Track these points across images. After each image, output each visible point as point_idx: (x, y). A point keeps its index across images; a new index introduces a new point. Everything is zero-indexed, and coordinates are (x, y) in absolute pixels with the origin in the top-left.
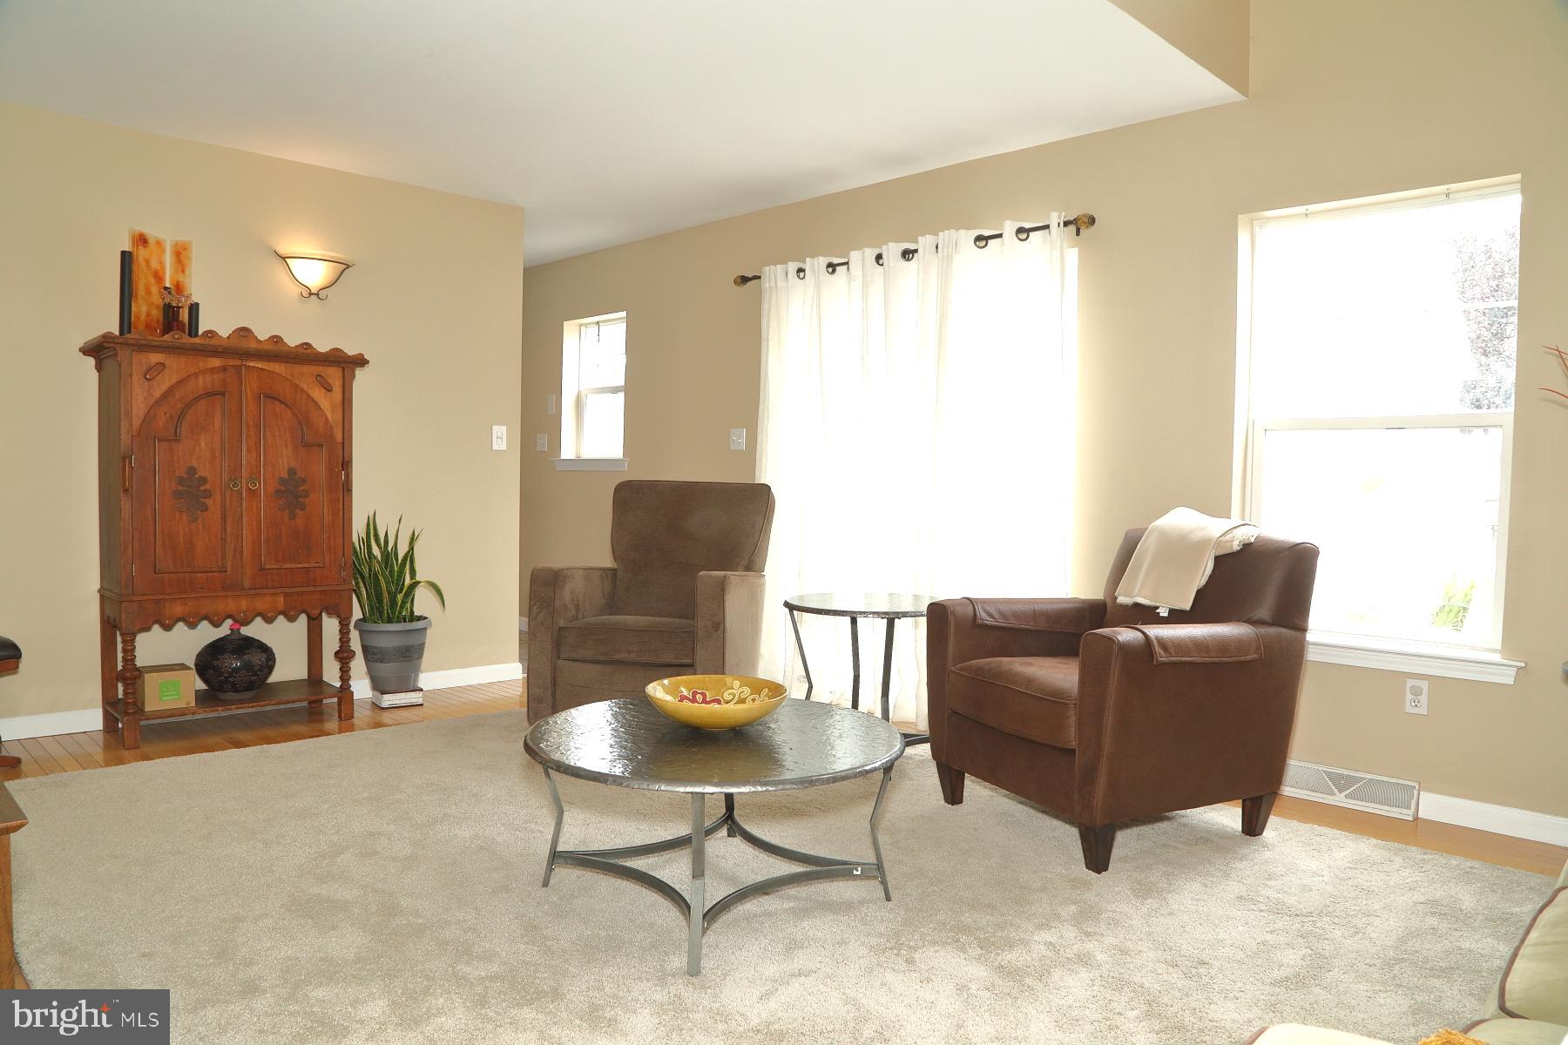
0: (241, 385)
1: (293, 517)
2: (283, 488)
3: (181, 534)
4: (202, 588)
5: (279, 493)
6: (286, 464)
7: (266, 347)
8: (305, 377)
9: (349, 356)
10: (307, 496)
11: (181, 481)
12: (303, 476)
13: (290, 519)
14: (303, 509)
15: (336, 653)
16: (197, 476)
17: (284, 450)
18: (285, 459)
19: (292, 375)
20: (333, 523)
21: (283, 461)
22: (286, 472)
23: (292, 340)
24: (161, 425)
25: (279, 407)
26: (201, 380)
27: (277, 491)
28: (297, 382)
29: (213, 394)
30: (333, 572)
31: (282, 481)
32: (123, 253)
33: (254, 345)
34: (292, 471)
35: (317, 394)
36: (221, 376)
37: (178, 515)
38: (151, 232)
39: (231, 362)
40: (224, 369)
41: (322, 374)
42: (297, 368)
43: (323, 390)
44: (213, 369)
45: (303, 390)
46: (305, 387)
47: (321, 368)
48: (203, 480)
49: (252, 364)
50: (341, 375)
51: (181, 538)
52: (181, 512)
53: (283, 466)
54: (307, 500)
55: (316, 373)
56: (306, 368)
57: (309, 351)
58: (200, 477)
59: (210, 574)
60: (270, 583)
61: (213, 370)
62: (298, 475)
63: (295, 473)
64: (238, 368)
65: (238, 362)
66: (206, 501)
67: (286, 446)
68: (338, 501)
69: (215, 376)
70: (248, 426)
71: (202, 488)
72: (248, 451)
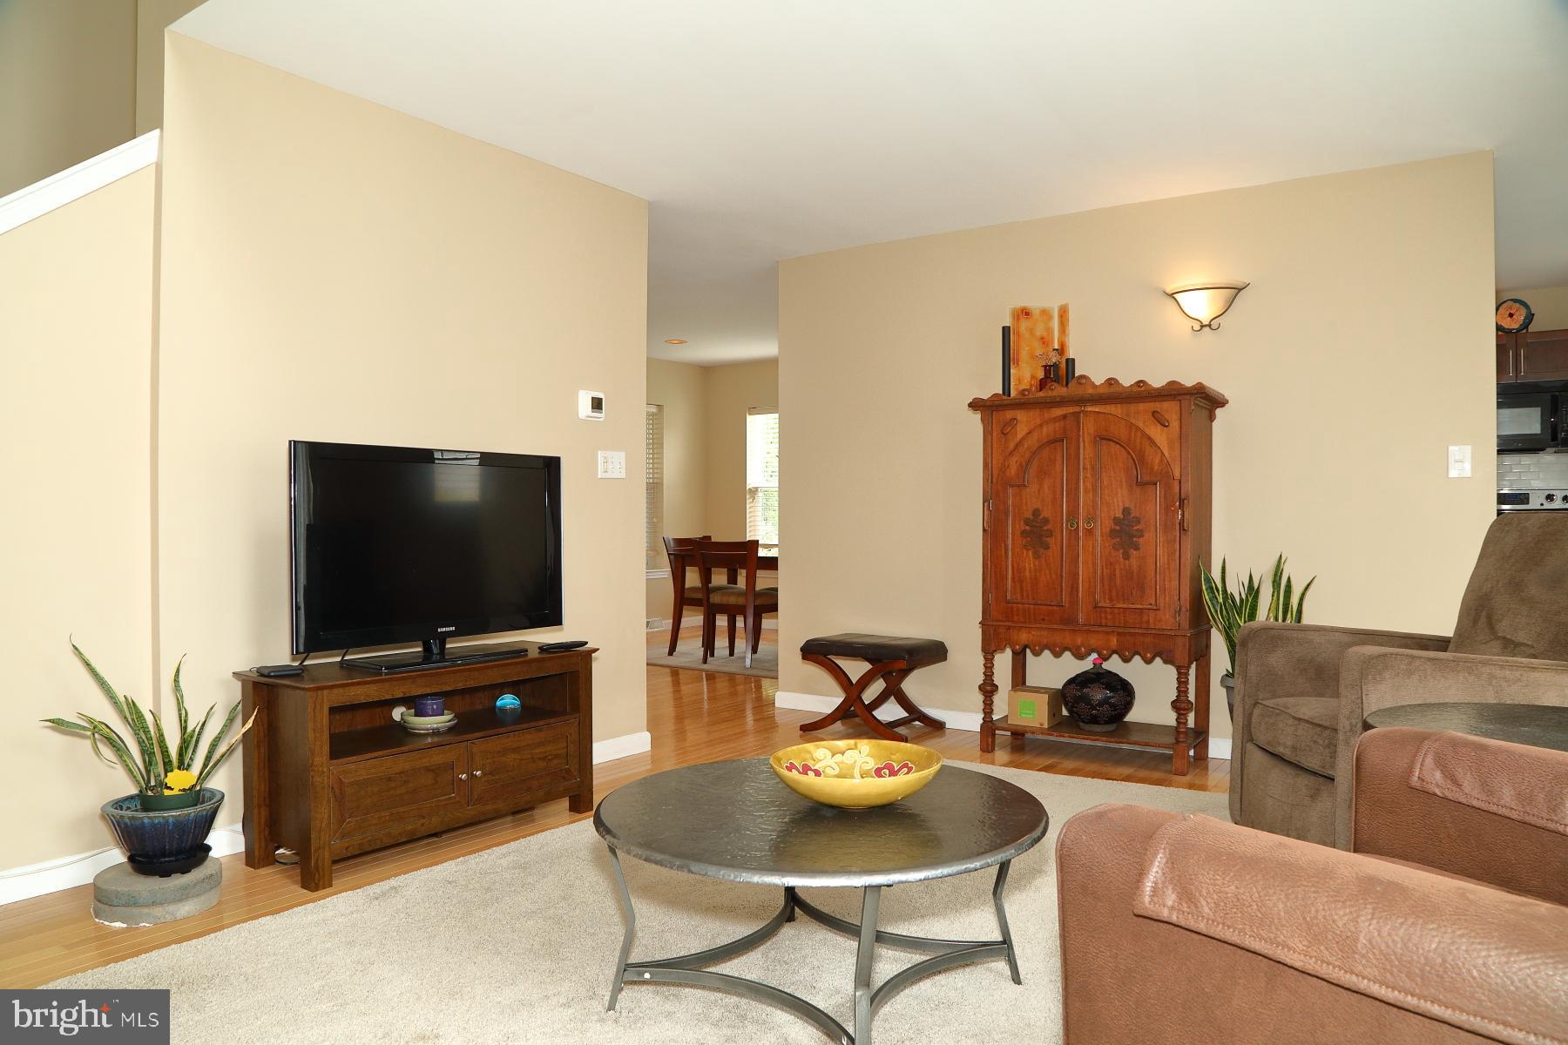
0: (1079, 431)
1: (1127, 557)
2: (1118, 528)
3: (1028, 570)
4: (1043, 620)
5: (1113, 534)
6: (1121, 504)
7: (1101, 391)
8: (1140, 415)
9: (1188, 388)
10: (1142, 536)
11: (1027, 522)
12: (1138, 515)
13: (1124, 559)
14: (1137, 549)
15: (1173, 703)
16: (1041, 517)
17: (1119, 490)
18: (1119, 498)
19: (1128, 415)
20: (1168, 564)
21: (1118, 501)
22: (1121, 512)
23: (1127, 381)
24: (1013, 472)
25: (1115, 448)
26: (1045, 429)
27: (1112, 531)
28: (1133, 421)
29: (1054, 441)
30: (1167, 617)
31: (1116, 521)
32: (1004, 328)
33: (1090, 391)
34: (1126, 511)
35: (1156, 432)
36: (1062, 423)
37: (1025, 551)
38: (1034, 304)
39: (1071, 410)
40: (1065, 417)
41: (1159, 410)
42: (1133, 407)
43: (1159, 426)
44: (1055, 418)
45: (1138, 428)
46: (1141, 425)
47: (1157, 404)
48: (1046, 521)
49: (1089, 409)
50: (1178, 408)
51: (1027, 574)
52: (1028, 550)
53: (1118, 506)
54: (1141, 540)
55: (1153, 410)
56: (1142, 406)
57: (1143, 389)
58: (1044, 518)
59: (1050, 608)
60: (1104, 621)
61: (1055, 420)
62: (1133, 515)
63: (1130, 514)
64: (1076, 415)
65: (1077, 409)
66: (1048, 539)
67: (1122, 488)
68: (1175, 541)
69: (1057, 424)
70: (1085, 468)
71: (1046, 528)
72: (1086, 491)
